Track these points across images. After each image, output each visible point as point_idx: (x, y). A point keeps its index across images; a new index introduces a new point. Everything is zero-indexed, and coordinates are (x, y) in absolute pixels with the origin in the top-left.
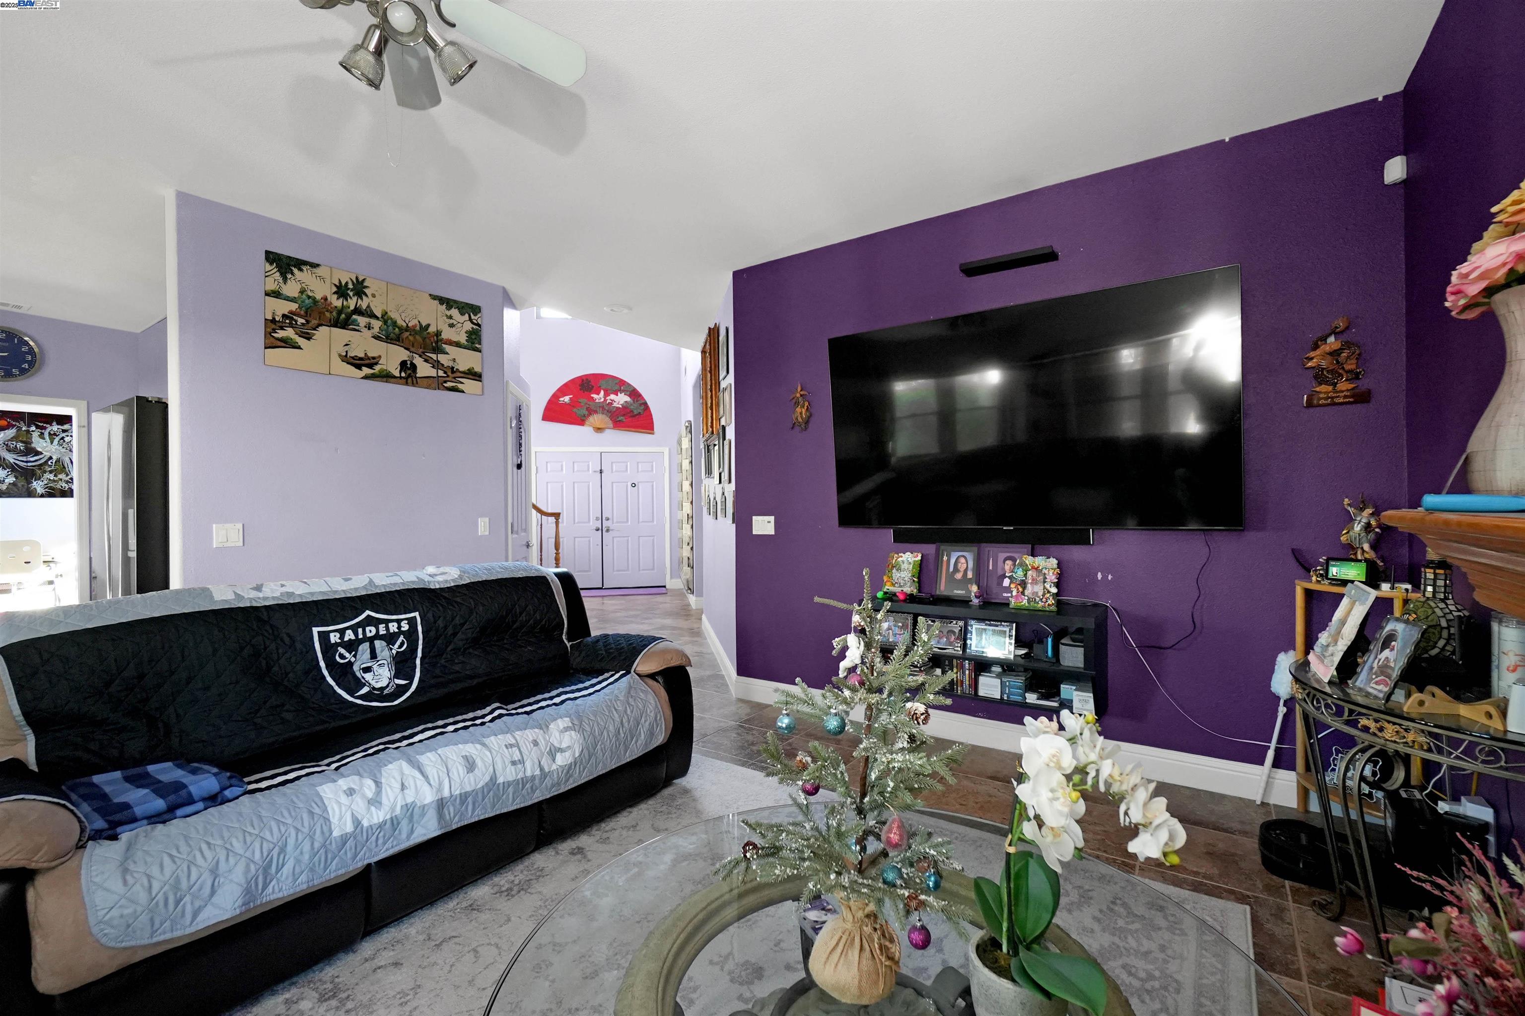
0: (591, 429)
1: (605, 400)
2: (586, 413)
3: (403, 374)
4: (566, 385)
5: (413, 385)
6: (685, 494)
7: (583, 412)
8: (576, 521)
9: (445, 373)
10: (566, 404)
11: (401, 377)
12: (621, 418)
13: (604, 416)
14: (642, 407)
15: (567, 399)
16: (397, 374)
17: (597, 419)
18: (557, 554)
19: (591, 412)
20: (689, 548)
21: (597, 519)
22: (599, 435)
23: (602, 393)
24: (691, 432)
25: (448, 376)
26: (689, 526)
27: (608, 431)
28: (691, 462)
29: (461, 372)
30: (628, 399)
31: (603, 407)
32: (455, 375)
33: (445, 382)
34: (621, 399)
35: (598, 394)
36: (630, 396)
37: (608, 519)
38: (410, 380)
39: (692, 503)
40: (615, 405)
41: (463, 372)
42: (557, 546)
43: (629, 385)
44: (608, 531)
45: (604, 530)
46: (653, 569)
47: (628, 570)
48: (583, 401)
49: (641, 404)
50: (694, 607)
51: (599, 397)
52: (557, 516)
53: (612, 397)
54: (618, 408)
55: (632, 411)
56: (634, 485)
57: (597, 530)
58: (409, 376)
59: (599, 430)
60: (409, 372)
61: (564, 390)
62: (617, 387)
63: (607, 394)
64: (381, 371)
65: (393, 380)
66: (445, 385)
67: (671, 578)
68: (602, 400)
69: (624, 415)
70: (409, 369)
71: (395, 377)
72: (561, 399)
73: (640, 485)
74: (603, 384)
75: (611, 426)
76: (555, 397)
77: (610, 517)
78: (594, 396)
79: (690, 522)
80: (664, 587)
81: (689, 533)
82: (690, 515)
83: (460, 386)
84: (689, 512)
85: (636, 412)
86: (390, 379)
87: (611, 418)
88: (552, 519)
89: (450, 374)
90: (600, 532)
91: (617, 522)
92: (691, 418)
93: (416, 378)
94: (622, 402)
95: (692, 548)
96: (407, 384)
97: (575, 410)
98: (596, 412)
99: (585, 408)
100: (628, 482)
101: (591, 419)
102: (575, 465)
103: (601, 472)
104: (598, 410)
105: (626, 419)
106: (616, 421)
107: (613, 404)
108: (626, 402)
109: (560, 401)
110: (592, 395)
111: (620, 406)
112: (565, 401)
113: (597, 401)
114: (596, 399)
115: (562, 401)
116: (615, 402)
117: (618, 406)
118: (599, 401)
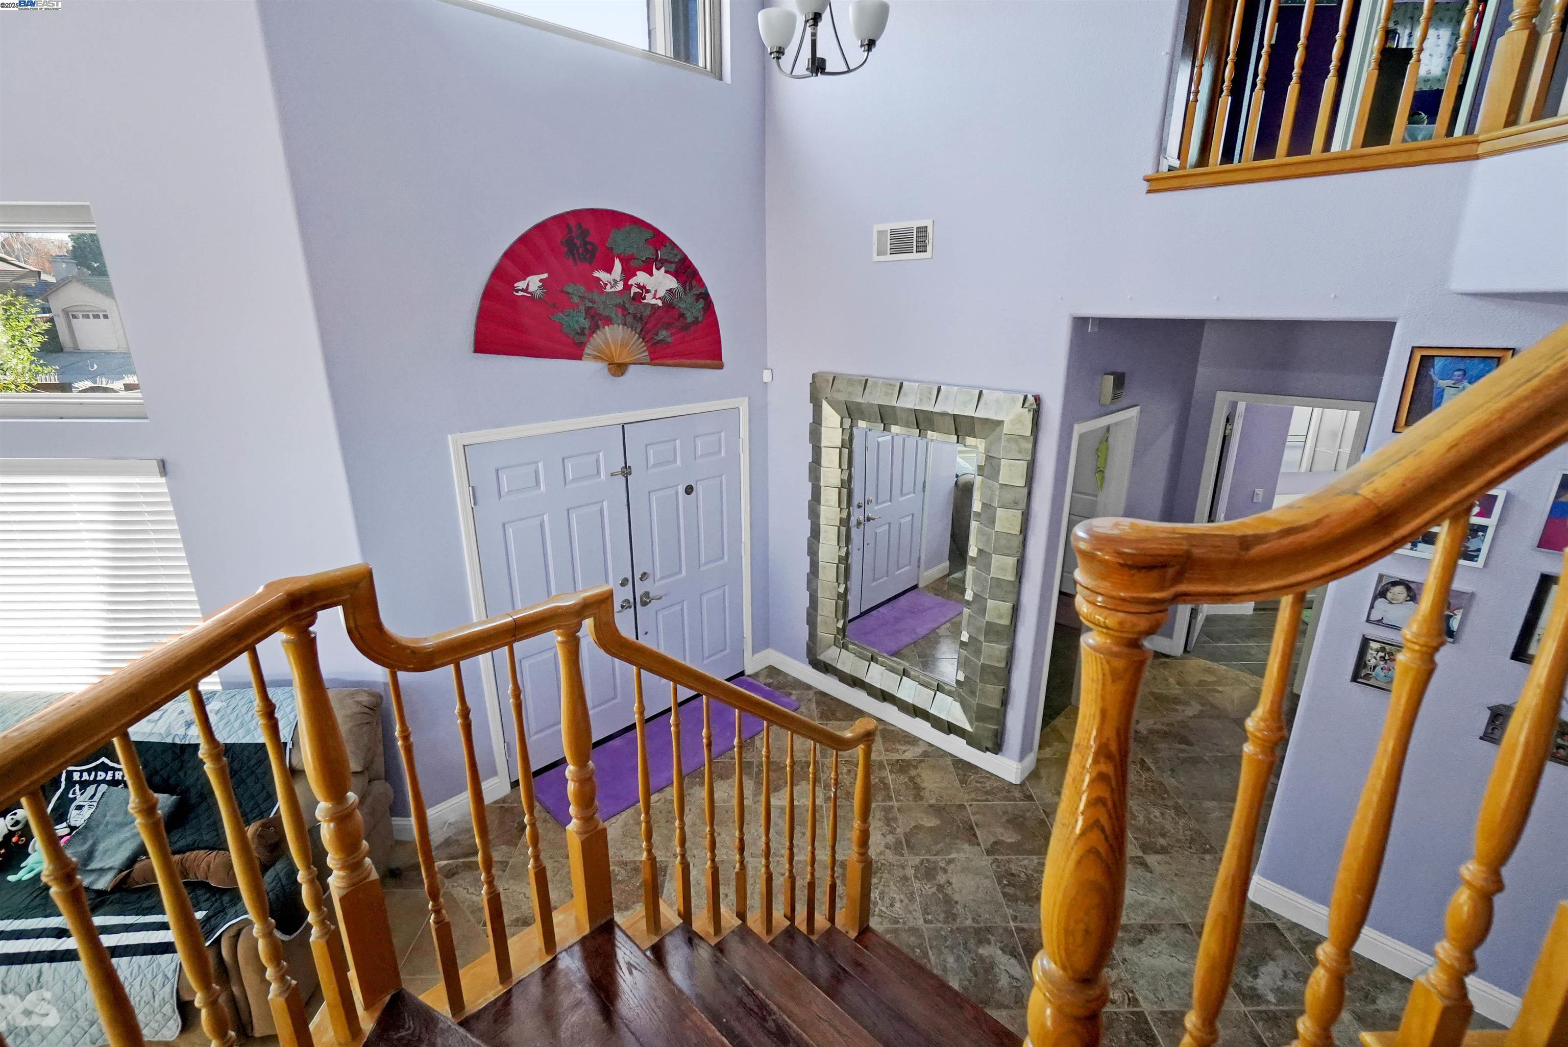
0: (600, 365)
1: (627, 287)
2: (586, 324)
7: (579, 320)
10: (532, 298)
12: (663, 334)
13: (627, 330)
14: (700, 304)
15: (533, 283)
19: (597, 320)
21: (624, 582)
22: (619, 380)
23: (618, 265)
30: (672, 283)
31: (622, 307)
35: (609, 270)
36: (676, 275)
37: (644, 576)
40: (649, 299)
43: (673, 244)
44: (646, 602)
45: (639, 602)
46: (725, 648)
48: (575, 289)
49: (697, 296)
53: (641, 277)
55: (681, 315)
56: (689, 490)
57: (627, 606)
59: (617, 367)
61: (520, 257)
62: (648, 251)
63: (627, 271)
68: (620, 287)
69: (667, 326)
72: (521, 285)
73: (702, 486)
74: (619, 240)
75: (648, 359)
76: (503, 276)
77: (648, 571)
78: (601, 275)
85: (688, 317)
87: (644, 335)
90: (632, 608)
91: (662, 578)
94: (661, 294)
97: (559, 317)
98: (608, 321)
99: (582, 308)
100: (677, 485)
101: (598, 338)
102: (569, 466)
103: (626, 471)
104: (613, 315)
105: (672, 335)
106: (655, 344)
107: (644, 298)
108: (670, 290)
109: (518, 291)
110: (597, 274)
111: (660, 303)
112: (531, 289)
113: (608, 289)
114: (606, 285)
115: (522, 290)
116: (648, 291)
117: (654, 302)
118: (613, 290)
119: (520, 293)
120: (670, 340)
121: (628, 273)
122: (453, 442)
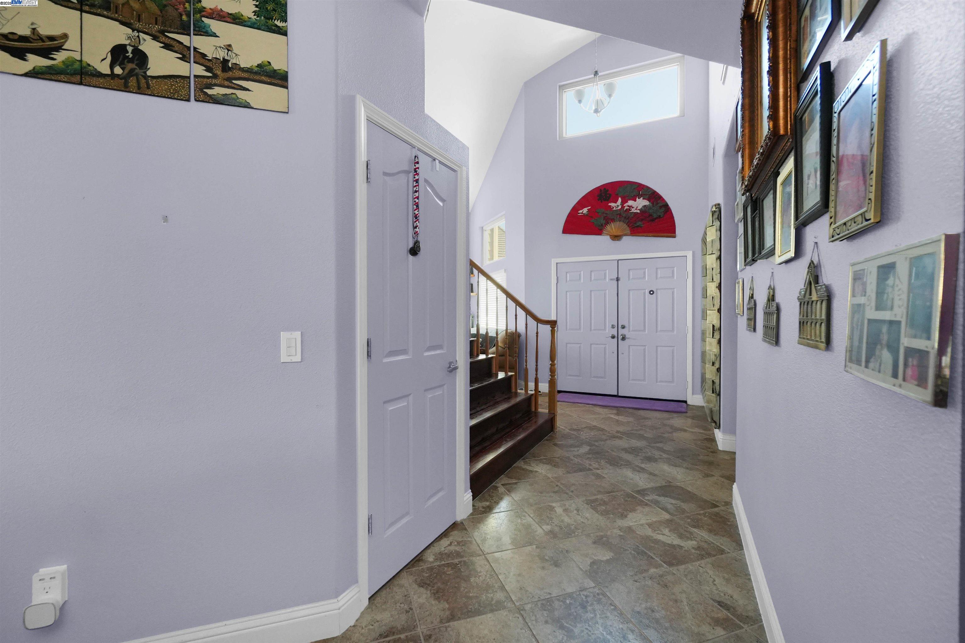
0: (609, 237)
1: (623, 207)
2: (604, 222)
3: (118, 70)
4: (584, 198)
5: (140, 91)
6: (709, 298)
7: (600, 221)
8: (593, 328)
9: (208, 69)
10: (584, 215)
11: (113, 76)
12: (639, 223)
13: (621, 223)
14: (663, 210)
15: (585, 210)
16: (105, 68)
17: (613, 228)
18: (553, 365)
19: (608, 220)
20: (714, 369)
21: (613, 327)
22: (617, 243)
23: (620, 200)
24: (719, 218)
25: (215, 76)
26: (714, 341)
27: (624, 238)
28: (719, 258)
29: (243, 70)
30: (646, 203)
31: (620, 215)
32: (230, 74)
33: (210, 87)
34: (639, 204)
35: (616, 202)
36: (649, 199)
37: (623, 327)
38: (132, 82)
39: (719, 311)
40: (633, 210)
41: (249, 70)
42: (553, 357)
43: (648, 188)
44: (624, 339)
45: (620, 337)
46: (672, 382)
47: (644, 380)
48: (600, 211)
49: (661, 207)
50: (721, 448)
51: (616, 205)
52: (553, 324)
53: (630, 203)
54: (636, 214)
55: (651, 215)
56: (651, 292)
57: (613, 337)
58: (131, 73)
59: (616, 237)
60: (130, 66)
61: (581, 203)
62: (635, 193)
63: (624, 201)
64: (69, 63)
65: (94, 80)
66: (209, 92)
67: (693, 394)
68: (620, 207)
69: (642, 220)
70: (131, 61)
71: (100, 75)
72: (581, 211)
73: (659, 292)
74: (621, 191)
75: (628, 232)
76: (575, 210)
77: (627, 325)
78: (612, 204)
79: (717, 336)
80: (686, 402)
81: (715, 350)
82: (717, 326)
83: (241, 94)
84: (716, 322)
85: (655, 216)
86: (87, 79)
87: (629, 224)
88: (548, 328)
89: (219, 72)
90: (616, 339)
91: (633, 331)
92: (720, 199)
93: (146, 77)
94: (639, 208)
95: (719, 370)
96: (126, 89)
97: (592, 221)
98: (613, 220)
99: (603, 218)
100: (645, 289)
101: (608, 227)
102: (593, 274)
103: (618, 279)
104: (615, 218)
105: (643, 224)
106: (634, 227)
107: (631, 210)
108: (645, 206)
109: (579, 214)
110: (610, 204)
111: (639, 211)
112: (584, 213)
113: (614, 209)
114: (613, 207)
115: (581, 213)
116: (633, 208)
117: (636, 211)
118: (616, 209)
119: (580, 214)
120: (642, 226)
121: (624, 202)
122: (554, 261)
